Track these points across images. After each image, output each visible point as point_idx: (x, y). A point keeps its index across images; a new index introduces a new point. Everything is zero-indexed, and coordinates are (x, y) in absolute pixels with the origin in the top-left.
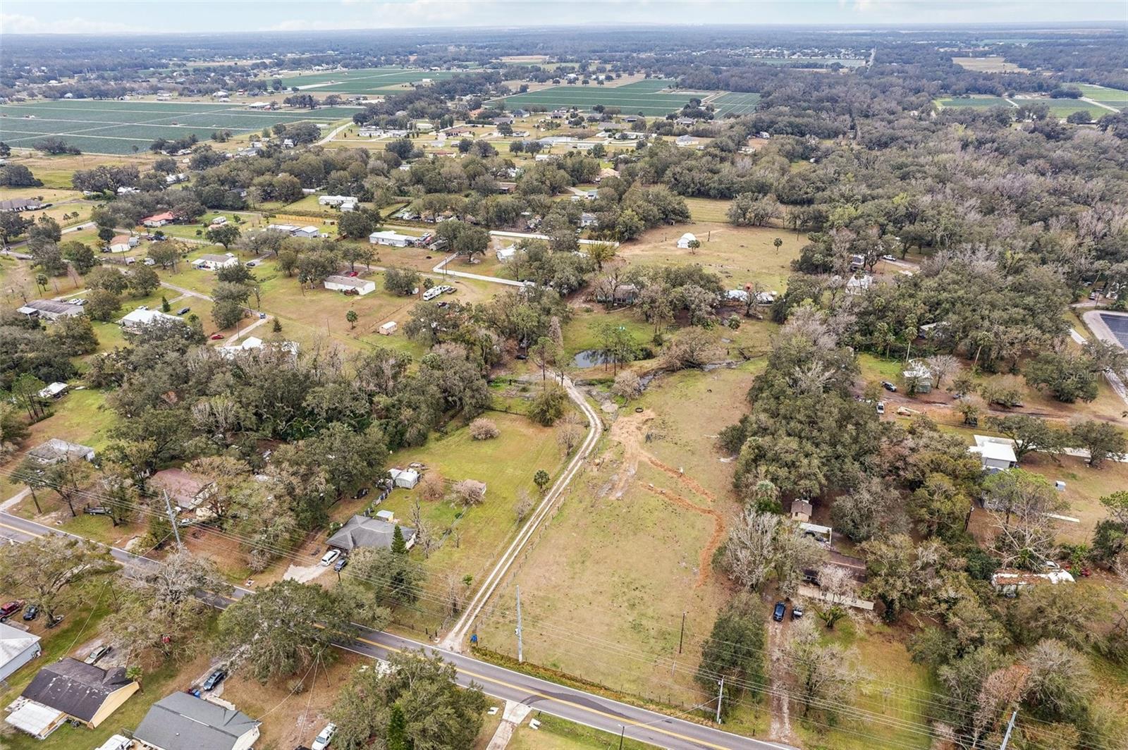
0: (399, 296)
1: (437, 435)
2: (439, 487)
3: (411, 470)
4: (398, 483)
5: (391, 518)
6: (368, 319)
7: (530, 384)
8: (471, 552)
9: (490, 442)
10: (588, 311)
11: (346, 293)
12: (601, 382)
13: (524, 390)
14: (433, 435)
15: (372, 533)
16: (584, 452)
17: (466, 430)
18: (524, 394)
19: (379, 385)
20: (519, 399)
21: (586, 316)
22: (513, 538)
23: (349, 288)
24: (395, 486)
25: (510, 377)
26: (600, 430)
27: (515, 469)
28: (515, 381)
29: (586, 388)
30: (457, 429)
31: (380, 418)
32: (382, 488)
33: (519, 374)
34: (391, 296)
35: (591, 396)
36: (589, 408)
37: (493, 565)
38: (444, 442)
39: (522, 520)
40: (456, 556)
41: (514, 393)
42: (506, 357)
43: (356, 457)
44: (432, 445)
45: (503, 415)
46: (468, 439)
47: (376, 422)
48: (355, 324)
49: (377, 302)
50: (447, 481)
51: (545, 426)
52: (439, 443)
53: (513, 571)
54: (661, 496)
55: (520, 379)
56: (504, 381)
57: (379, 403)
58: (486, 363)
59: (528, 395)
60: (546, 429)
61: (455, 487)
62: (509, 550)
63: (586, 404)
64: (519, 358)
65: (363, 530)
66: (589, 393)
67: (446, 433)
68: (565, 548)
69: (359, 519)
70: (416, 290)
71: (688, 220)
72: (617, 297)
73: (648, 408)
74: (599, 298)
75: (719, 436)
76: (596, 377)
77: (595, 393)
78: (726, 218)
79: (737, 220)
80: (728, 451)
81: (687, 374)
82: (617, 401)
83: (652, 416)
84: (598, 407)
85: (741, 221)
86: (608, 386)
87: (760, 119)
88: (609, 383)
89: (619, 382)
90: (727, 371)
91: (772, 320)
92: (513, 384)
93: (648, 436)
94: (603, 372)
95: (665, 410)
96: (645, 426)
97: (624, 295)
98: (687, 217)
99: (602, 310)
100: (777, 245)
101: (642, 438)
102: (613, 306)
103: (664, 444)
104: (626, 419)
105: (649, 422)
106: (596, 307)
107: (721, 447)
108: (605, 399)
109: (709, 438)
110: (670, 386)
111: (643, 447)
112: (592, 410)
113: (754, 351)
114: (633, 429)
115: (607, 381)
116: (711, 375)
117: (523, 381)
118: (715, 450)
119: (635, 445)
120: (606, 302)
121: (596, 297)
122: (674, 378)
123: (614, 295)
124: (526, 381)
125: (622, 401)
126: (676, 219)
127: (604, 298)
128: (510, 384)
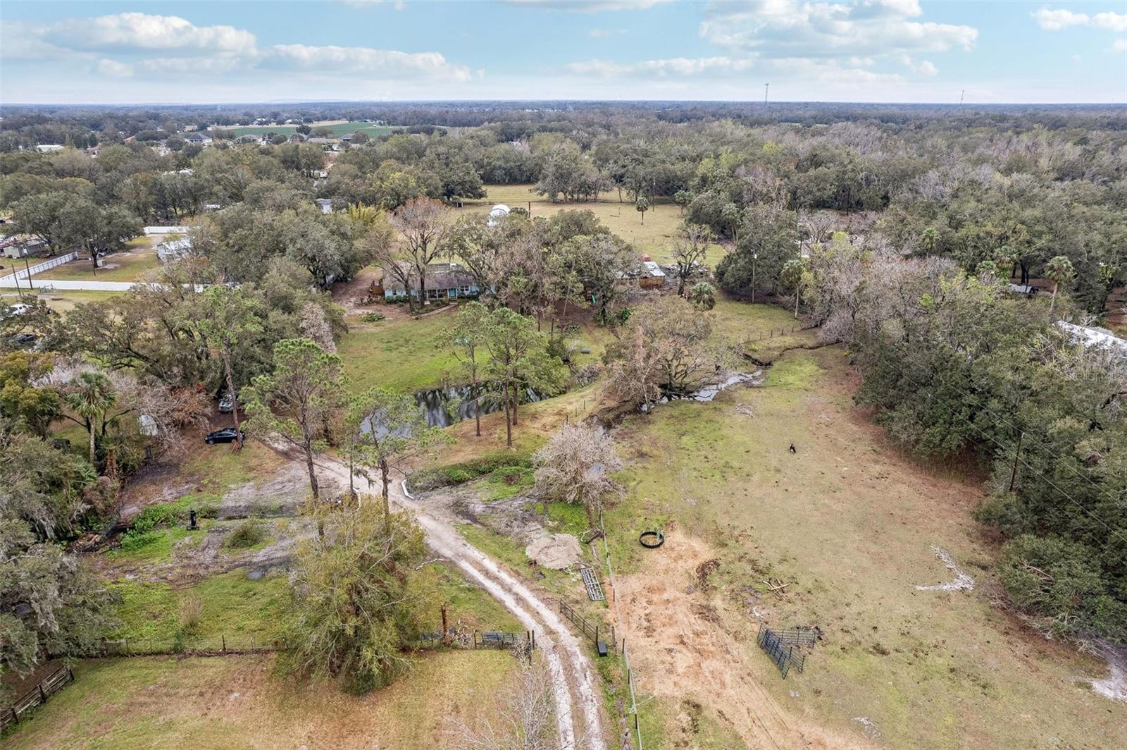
7: (263, 512)
10: (371, 319)
12: (480, 470)
13: (245, 539)
18: (246, 554)
20: (227, 580)
21: (371, 328)
25: (190, 502)
26: (581, 660)
28: (212, 514)
29: (444, 497)
33: (217, 488)
35: (473, 518)
36: (491, 565)
41: (207, 557)
42: (177, 444)
45: (163, 671)
55: (229, 500)
56: (167, 522)
58: (101, 470)
59: (259, 554)
60: (363, 709)
63: (477, 554)
64: (218, 439)
66: (460, 509)
71: (483, 200)
72: (426, 288)
73: (669, 525)
74: (389, 294)
75: (964, 580)
76: (460, 458)
77: (478, 508)
78: (535, 196)
79: (554, 195)
80: (1066, 639)
81: (676, 412)
82: (562, 521)
83: (706, 553)
84: (515, 556)
85: (561, 196)
86: (509, 480)
87: (508, 125)
88: (508, 470)
89: (559, 462)
90: (753, 394)
91: (728, 299)
92: (202, 523)
93: (768, 645)
94: (470, 440)
95: (723, 522)
96: (718, 602)
97: (440, 283)
98: (481, 196)
99: (404, 316)
100: (641, 209)
101: (748, 654)
102: (423, 306)
103: (849, 666)
104: (635, 583)
105: (715, 579)
106: (386, 311)
107: (1025, 628)
108: (524, 521)
109: (944, 597)
110: (667, 449)
111: (793, 706)
112: (504, 576)
113: (760, 349)
114: (688, 622)
115: (497, 463)
116: (731, 410)
117: (236, 509)
118: (1022, 648)
119: (756, 698)
120: (405, 300)
121: (383, 294)
122: (659, 429)
123: (422, 283)
124: (248, 508)
125: (578, 516)
126: (463, 200)
127: (402, 294)
128: (194, 526)
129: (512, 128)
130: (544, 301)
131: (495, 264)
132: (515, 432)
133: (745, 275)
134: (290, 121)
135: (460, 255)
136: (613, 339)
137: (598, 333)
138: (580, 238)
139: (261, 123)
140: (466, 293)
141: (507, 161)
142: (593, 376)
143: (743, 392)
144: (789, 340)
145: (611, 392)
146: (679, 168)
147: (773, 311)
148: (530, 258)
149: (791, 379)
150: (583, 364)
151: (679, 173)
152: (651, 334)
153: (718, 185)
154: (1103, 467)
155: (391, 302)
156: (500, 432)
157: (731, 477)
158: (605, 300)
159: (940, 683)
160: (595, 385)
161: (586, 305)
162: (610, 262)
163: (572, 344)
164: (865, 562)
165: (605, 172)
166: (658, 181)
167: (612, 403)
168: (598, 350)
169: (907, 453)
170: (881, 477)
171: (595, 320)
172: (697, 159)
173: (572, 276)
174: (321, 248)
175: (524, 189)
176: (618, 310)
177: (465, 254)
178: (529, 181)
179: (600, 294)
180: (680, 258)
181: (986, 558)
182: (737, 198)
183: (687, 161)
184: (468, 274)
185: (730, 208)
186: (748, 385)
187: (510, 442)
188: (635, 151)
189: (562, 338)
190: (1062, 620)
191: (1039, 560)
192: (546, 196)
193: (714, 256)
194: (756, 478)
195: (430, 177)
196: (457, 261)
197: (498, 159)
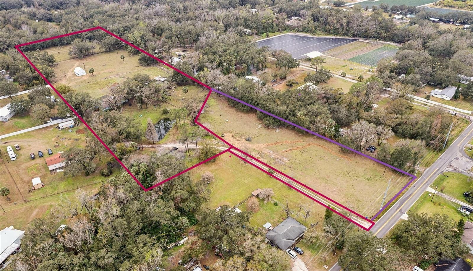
54: (293, 151)
60: (216, 162)
65: (284, 233)
75: (260, 126)
80: (273, 128)
83: (230, 134)
90: (210, 108)
93: (247, 140)
95: (228, 130)
96: (238, 139)
100: (123, 58)
101: (246, 142)
103: (256, 139)
105: (235, 137)
107: (269, 128)
109: (259, 129)
111: (254, 144)
114: (236, 142)
116: (209, 113)
118: (269, 130)
119: (250, 145)
149: (212, 103)
154: (270, 107)
157: (222, 124)
159: (265, 137)
164: (249, 128)
169: (242, 112)
170: (241, 116)
181: (261, 123)
186: (206, 107)
190: (272, 126)
191: (267, 120)
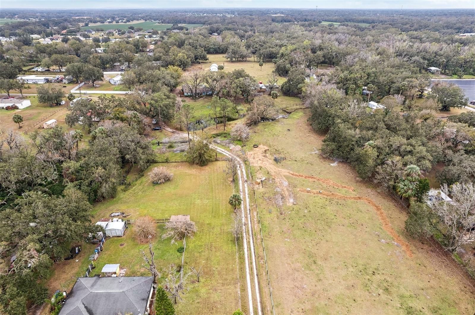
0: (51, 106)
1: (123, 187)
2: (152, 227)
3: (115, 219)
4: (108, 233)
5: (118, 271)
6: (31, 121)
7: (172, 143)
8: (214, 282)
9: (168, 184)
10: (182, 101)
11: (8, 108)
12: (218, 135)
13: (171, 147)
14: (120, 188)
15: (108, 296)
16: (242, 177)
17: (144, 179)
18: (172, 149)
19: (63, 155)
20: (171, 153)
22: (242, 258)
23: (10, 105)
24: (106, 237)
25: (155, 141)
26: (241, 162)
27: (201, 199)
28: (161, 143)
30: (136, 180)
31: (72, 181)
32: (94, 242)
33: (161, 138)
34: (45, 107)
35: (218, 143)
36: (223, 150)
37: (244, 289)
38: (130, 191)
39: (238, 240)
40: (203, 291)
41: (165, 150)
43: (66, 218)
44: (122, 195)
46: (149, 185)
47: (70, 185)
48: (21, 125)
49: (35, 111)
50: (158, 221)
51: (202, 166)
52: (127, 193)
53: (266, 290)
54: (320, 195)
55: (164, 141)
56: (152, 144)
57: (69, 168)
59: (175, 149)
60: (204, 168)
61: (168, 225)
62: (248, 270)
63: (220, 149)
64: (156, 129)
65: (97, 295)
66: (216, 142)
67: (130, 184)
68: (291, 255)
69: (86, 282)
70: (63, 102)
71: (207, 61)
72: (197, 92)
73: (260, 144)
74: (185, 94)
76: (213, 133)
77: (219, 142)
78: (225, 59)
79: (231, 59)
81: (264, 124)
82: (237, 144)
83: (266, 148)
84: (228, 149)
85: (234, 59)
86: (225, 137)
87: (212, 27)
88: (225, 135)
89: (237, 131)
90: (285, 120)
91: (284, 95)
92: (160, 144)
93: (276, 160)
94: (215, 129)
95: (271, 143)
97: (200, 91)
98: (207, 59)
99: (191, 100)
100: (261, 65)
101: (272, 161)
102: (196, 98)
103: (289, 163)
104: (252, 152)
105: (268, 152)
106: (186, 99)
107: (324, 157)
108: (229, 144)
110: (261, 131)
111: (278, 167)
112: (226, 151)
113: (289, 109)
114: (261, 157)
115: (222, 134)
116: (278, 123)
117: (166, 142)
118: (322, 160)
119: (272, 166)
120: (191, 96)
121: (184, 94)
122: (260, 127)
123: (196, 90)
124: (168, 142)
125: (240, 143)
126: (201, 61)
127: (189, 94)
128: (159, 145)
129: (214, 28)
130: (231, 96)
131: (217, 86)
132: (226, 128)
133: (288, 88)
134: (121, 21)
135: (206, 82)
136: (250, 106)
137: (246, 105)
138: (241, 79)
139: (109, 22)
140: (208, 94)
141: (215, 45)
142: (244, 116)
143: (282, 119)
144: (298, 107)
145: (248, 119)
146: (274, 50)
147: (296, 99)
148: (227, 84)
149: (295, 116)
150: (242, 113)
151: (274, 52)
152: (259, 105)
153: (286, 57)
155: (186, 96)
156: (222, 128)
157: (275, 136)
158: (248, 96)
159: (305, 164)
160: (244, 118)
161: (242, 97)
162: (249, 85)
163: (239, 108)
164: (299, 149)
165: (249, 51)
166: (267, 55)
167: (249, 122)
168: (245, 109)
171: (245, 102)
172: (281, 46)
173: (238, 90)
174: (170, 82)
175: (221, 56)
176: (252, 99)
177: (207, 82)
178: (222, 53)
179: (246, 94)
180: (270, 83)
182: (291, 63)
183: (278, 47)
184: (209, 88)
185: (288, 66)
186: (284, 118)
187: (224, 130)
188: (260, 42)
189: (236, 106)
192: (229, 59)
193: (281, 81)
194: (280, 136)
195: (190, 54)
196: (205, 84)
197: (211, 45)
